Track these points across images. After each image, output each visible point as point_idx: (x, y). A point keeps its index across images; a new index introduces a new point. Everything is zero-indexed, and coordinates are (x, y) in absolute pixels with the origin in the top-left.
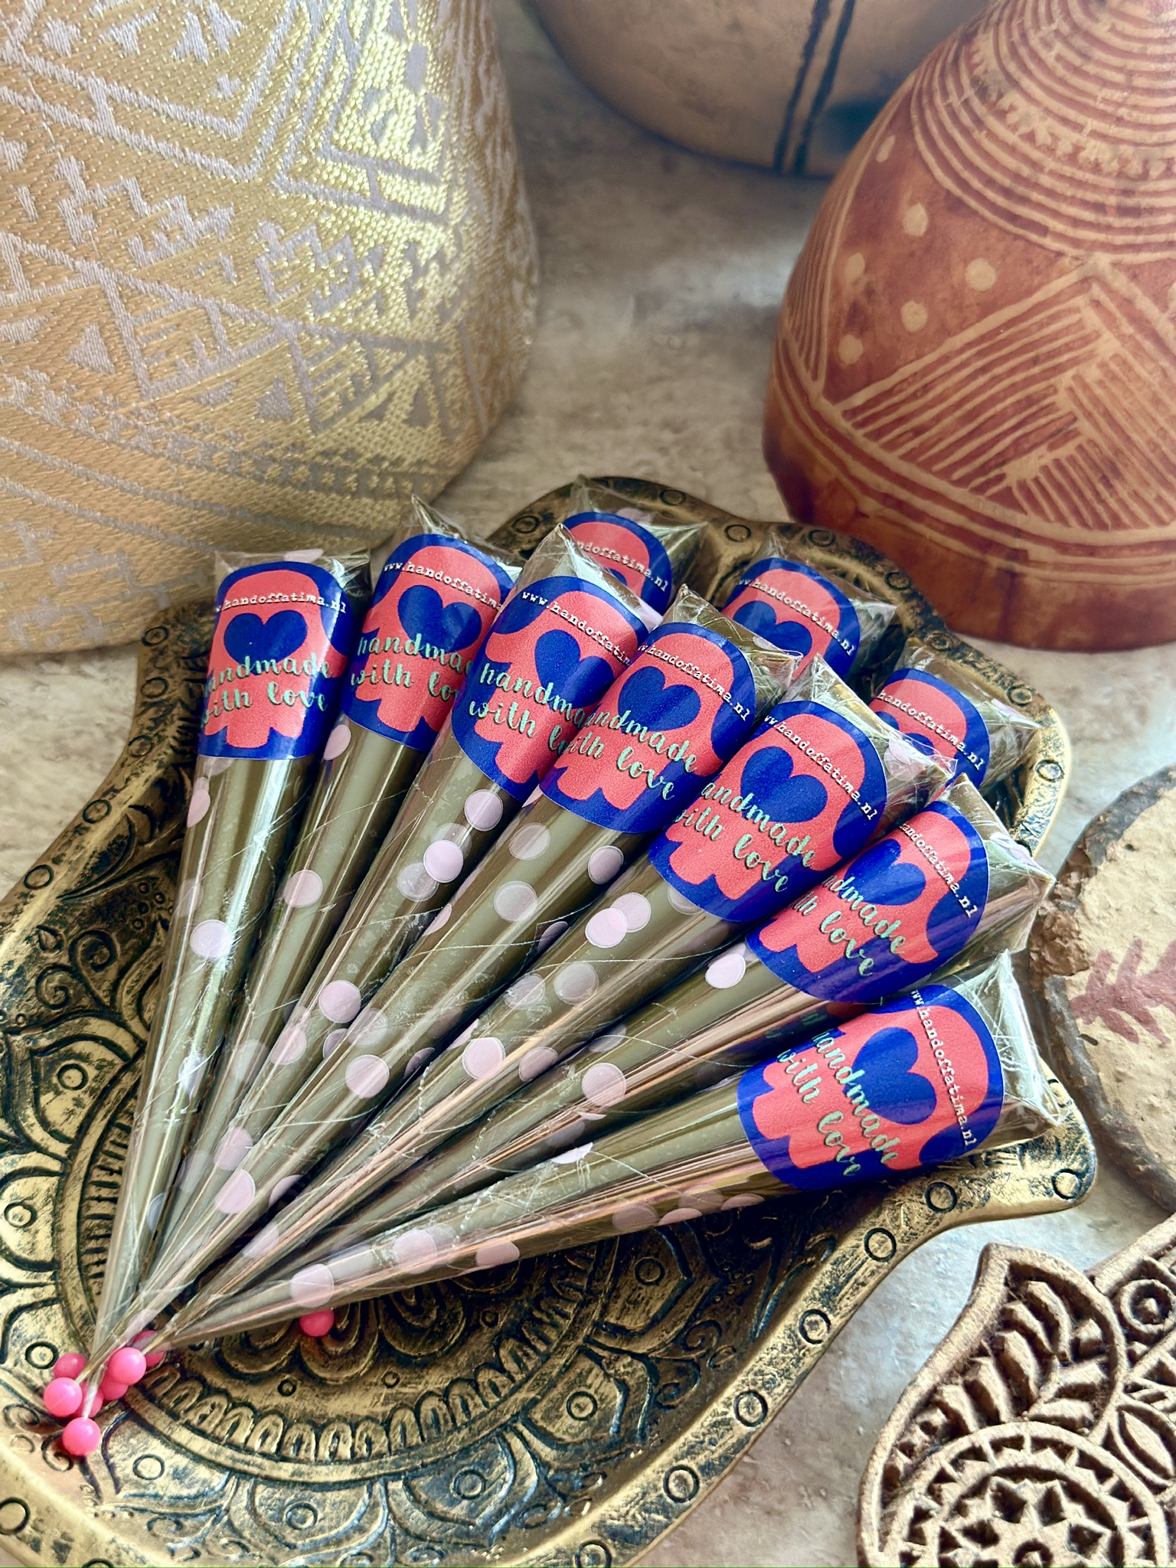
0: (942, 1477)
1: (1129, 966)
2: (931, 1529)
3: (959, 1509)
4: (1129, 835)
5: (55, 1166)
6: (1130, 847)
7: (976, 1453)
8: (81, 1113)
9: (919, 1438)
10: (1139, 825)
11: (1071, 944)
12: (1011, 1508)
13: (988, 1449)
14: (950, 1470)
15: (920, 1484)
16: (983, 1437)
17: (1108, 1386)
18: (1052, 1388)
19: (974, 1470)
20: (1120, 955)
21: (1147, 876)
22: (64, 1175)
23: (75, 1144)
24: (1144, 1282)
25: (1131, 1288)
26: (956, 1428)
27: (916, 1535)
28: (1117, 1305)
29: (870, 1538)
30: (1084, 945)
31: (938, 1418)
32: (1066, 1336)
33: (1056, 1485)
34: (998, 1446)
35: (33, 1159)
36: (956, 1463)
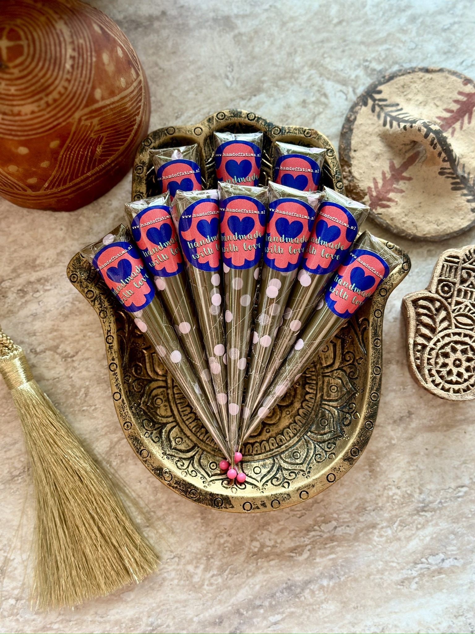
0: (429, 359)
1: (376, 187)
2: (434, 372)
3: (436, 363)
4: (353, 147)
5: (174, 424)
6: (355, 151)
7: (432, 349)
8: (168, 407)
9: (418, 354)
10: (353, 142)
11: (358, 190)
12: (446, 355)
13: (434, 346)
14: (429, 357)
15: (425, 365)
16: (431, 345)
17: (448, 314)
18: (438, 323)
19: (434, 353)
20: (372, 185)
21: (364, 157)
22: (178, 424)
23: (173, 415)
24: (442, 284)
25: (439, 288)
26: (424, 347)
27: (431, 375)
28: (439, 294)
29: (423, 383)
30: (362, 188)
31: (419, 347)
32: (433, 309)
33: (452, 344)
34: (435, 344)
35: (169, 426)
36: (430, 354)
